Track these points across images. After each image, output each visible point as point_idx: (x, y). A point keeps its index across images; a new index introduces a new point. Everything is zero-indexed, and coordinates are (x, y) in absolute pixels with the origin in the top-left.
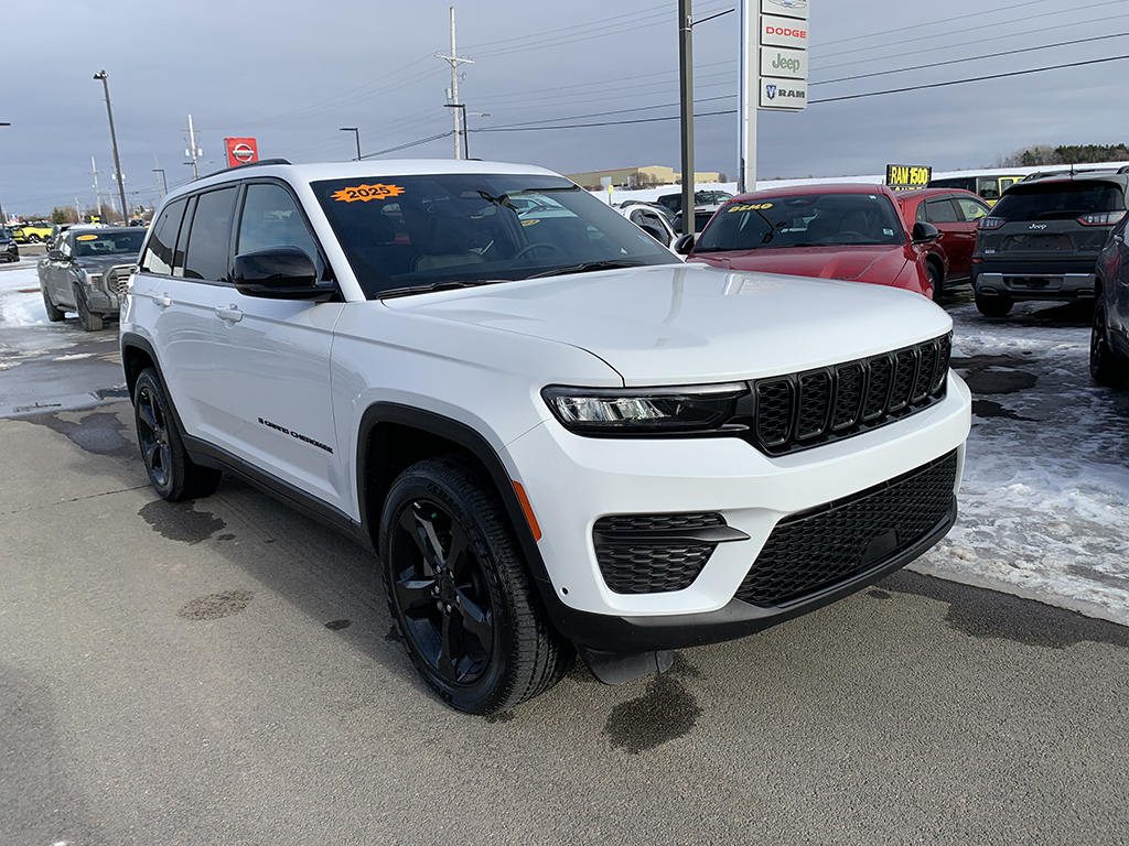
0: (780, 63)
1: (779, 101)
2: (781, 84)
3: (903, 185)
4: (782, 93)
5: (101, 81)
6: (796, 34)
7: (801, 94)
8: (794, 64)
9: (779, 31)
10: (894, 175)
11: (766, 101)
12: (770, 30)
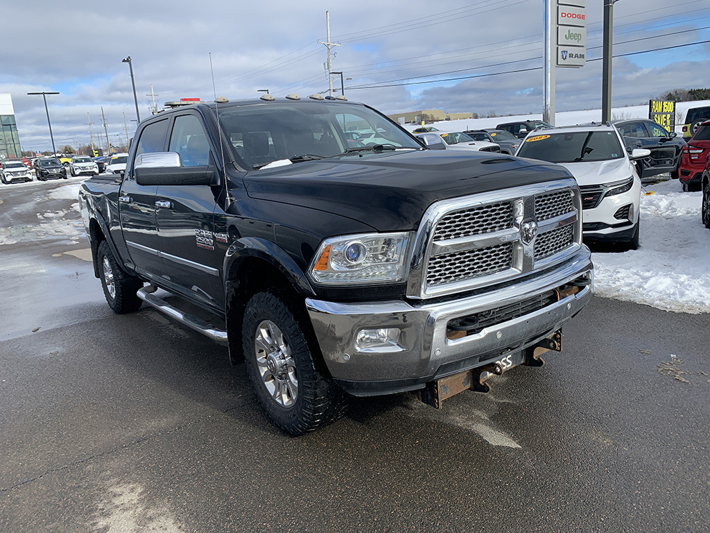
0: (570, 36)
1: (569, 61)
2: (570, 50)
3: (659, 113)
4: (571, 56)
5: (127, 63)
6: (579, 17)
7: (582, 56)
8: (578, 36)
9: (569, 15)
10: (654, 107)
11: (561, 61)
12: (564, 15)
